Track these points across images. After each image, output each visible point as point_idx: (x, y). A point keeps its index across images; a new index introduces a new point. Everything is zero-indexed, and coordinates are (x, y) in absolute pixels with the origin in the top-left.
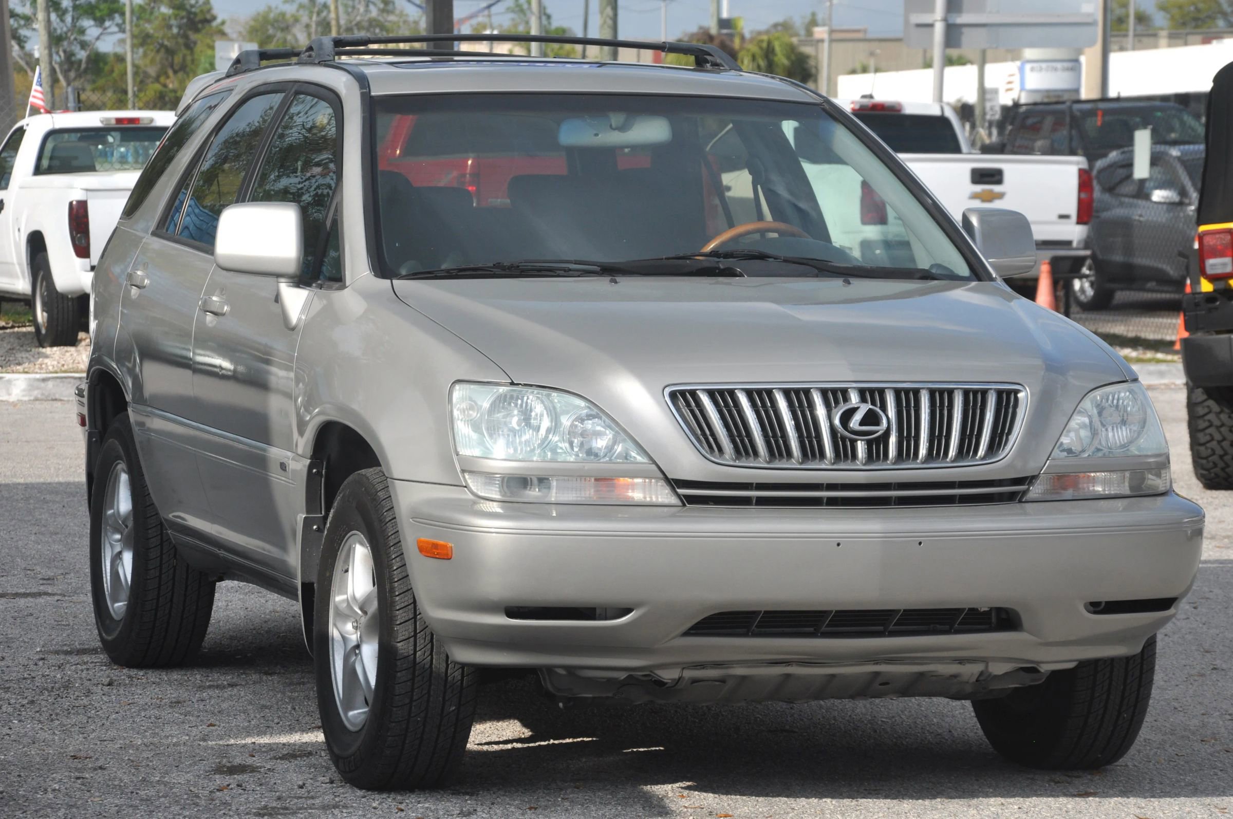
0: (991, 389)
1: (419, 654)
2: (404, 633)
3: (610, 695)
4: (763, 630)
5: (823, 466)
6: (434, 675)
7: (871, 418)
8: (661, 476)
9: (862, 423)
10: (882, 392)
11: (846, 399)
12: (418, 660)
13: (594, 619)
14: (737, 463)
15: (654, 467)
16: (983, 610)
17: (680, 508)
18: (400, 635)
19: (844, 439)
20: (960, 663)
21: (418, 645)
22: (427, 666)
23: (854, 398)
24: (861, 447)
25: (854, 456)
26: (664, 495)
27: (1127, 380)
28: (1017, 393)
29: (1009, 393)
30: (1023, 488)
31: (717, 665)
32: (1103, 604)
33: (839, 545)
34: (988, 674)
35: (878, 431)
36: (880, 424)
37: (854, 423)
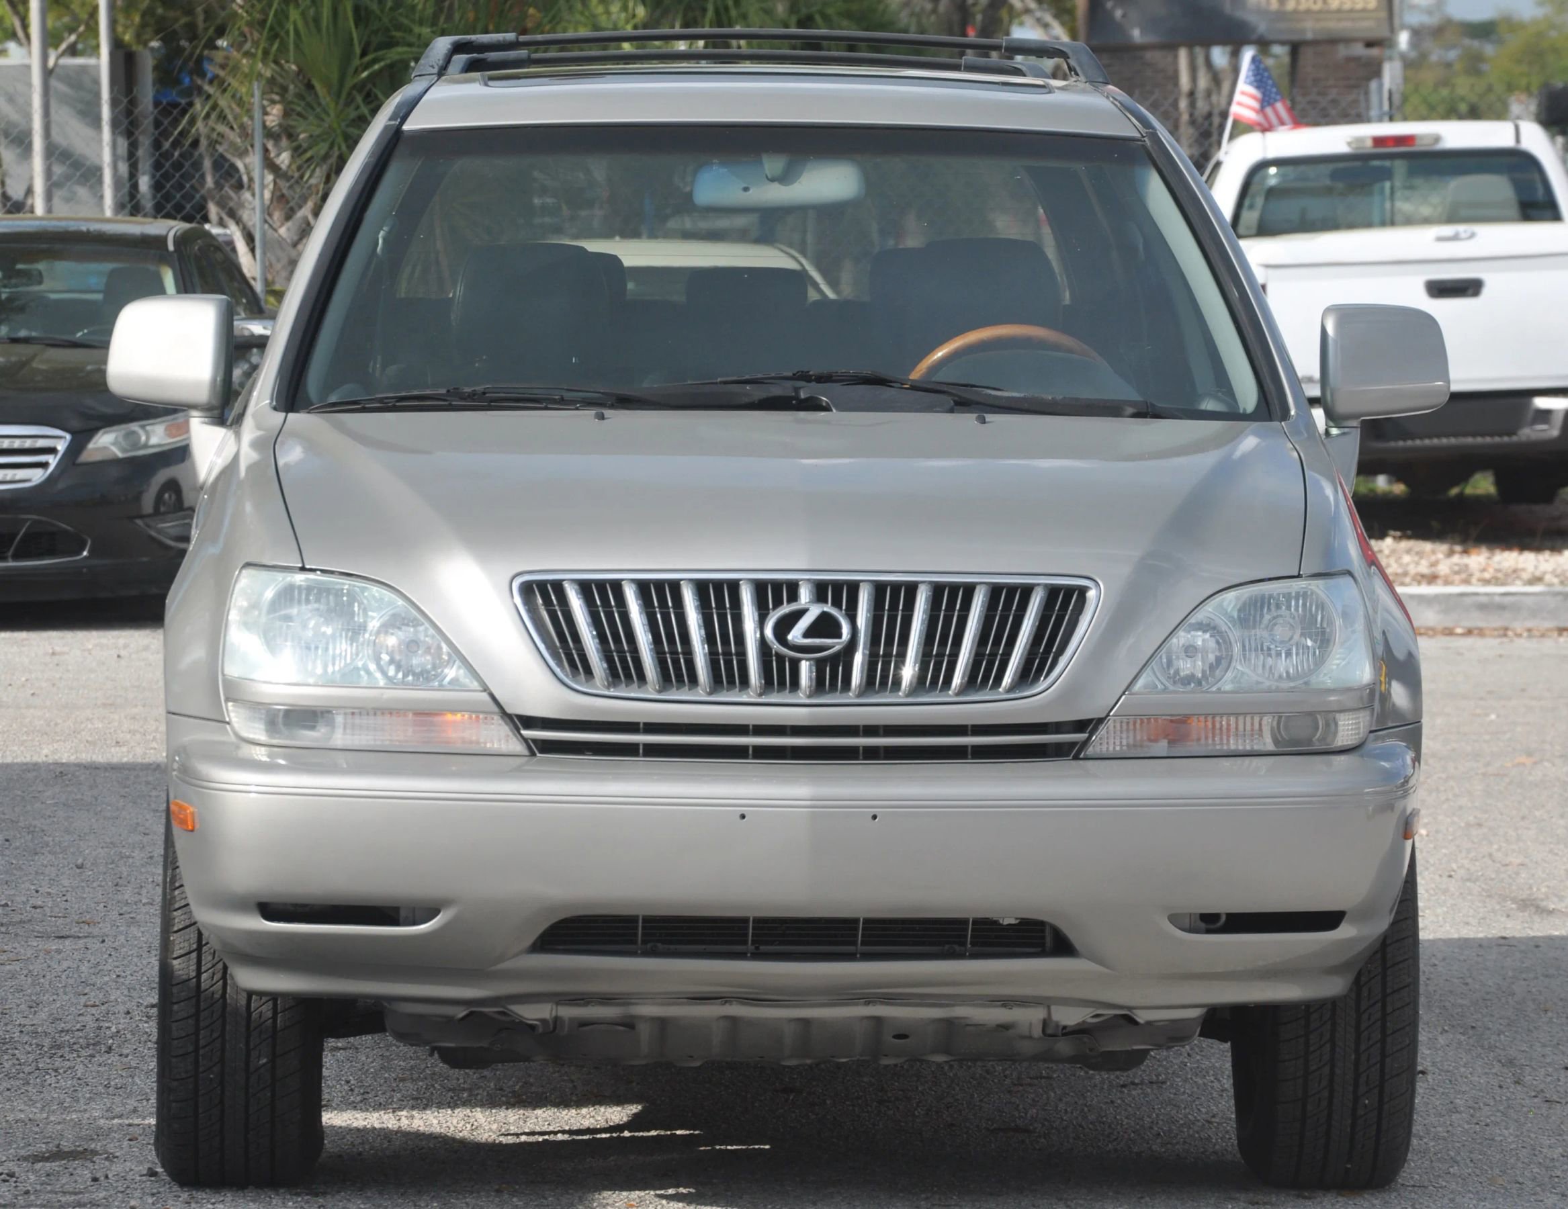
0: (1038, 585)
1: (204, 976)
2: (182, 945)
3: (484, 1044)
4: (672, 947)
5: (745, 699)
6: (229, 1009)
7: (824, 626)
8: (496, 709)
9: (808, 634)
10: (854, 588)
11: (793, 596)
12: (203, 986)
13: (396, 923)
14: (612, 692)
15: (485, 696)
16: (1006, 922)
17: (526, 759)
18: (177, 947)
19: (781, 658)
20: (1004, 1006)
21: (203, 963)
22: (217, 996)
23: (805, 595)
24: (806, 670)
25: (795, 684)
26: (501, 738)
27: (1299, 576)
28: (1083, 591)
29: (1069, 591)
30: (1081, 736)
31: (606, 999)
32: (1223, 918)
33: (743, 817)
34: (1057, 1025)
35: (836, 645)
36: (839, 636)
37: (796, 635)
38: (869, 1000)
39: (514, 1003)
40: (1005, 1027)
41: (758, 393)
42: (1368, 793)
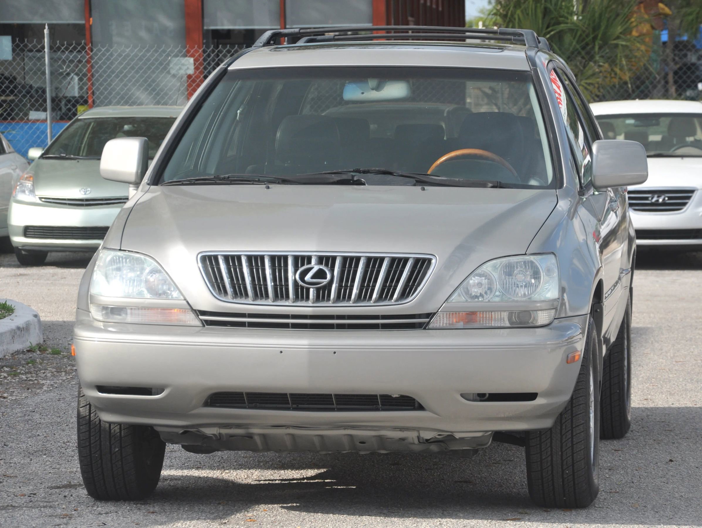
0: (411, 257)
1: (92, 415)
2: (83, 402)
3: (199, 444)
4: (263, 405)
5: (287, 304)
6: (102, 428)
7: (320, 274)
8: (189, 307)
9: (313, 277)
10: (334, 258)
11: (309, 262)
12: (92, 419)
14: (235, 301)
15: (185, 302)
16: (394, 396)
17: (201, 328)
18: (82, 403)
19: (302, 288)
20: (400, 430)
21: (92, 409)
22: (97, 423)
23: (313, 261)
24: (312, 292)
25: (308, 298)
26: (192, 319)
27: (525, 254)
28: (430, 260)
29: (424, 260)
30: (428, 320)
31: (238, 426)
32: (487, 395)
33: (281, 352)
34: (423, 438)
35: (325, 282)
36: (326, 278)
37: (308, 278)
38: (346, 427)
39: (201, 427)
40: (403, 439)
41: (336, 178)
42: (548, 344)
